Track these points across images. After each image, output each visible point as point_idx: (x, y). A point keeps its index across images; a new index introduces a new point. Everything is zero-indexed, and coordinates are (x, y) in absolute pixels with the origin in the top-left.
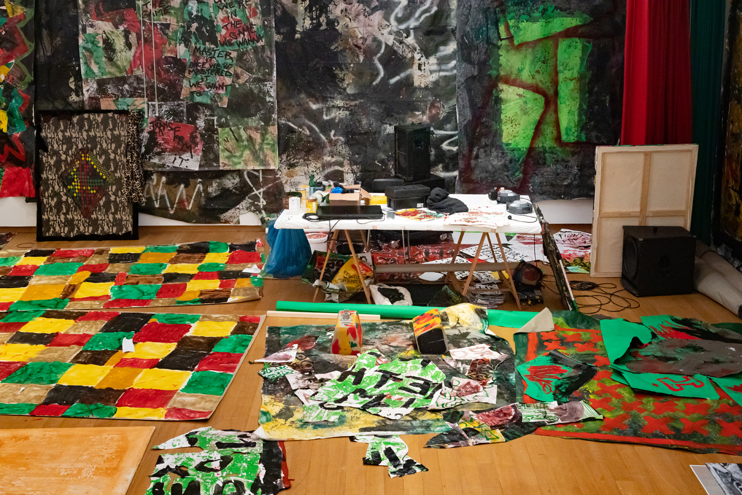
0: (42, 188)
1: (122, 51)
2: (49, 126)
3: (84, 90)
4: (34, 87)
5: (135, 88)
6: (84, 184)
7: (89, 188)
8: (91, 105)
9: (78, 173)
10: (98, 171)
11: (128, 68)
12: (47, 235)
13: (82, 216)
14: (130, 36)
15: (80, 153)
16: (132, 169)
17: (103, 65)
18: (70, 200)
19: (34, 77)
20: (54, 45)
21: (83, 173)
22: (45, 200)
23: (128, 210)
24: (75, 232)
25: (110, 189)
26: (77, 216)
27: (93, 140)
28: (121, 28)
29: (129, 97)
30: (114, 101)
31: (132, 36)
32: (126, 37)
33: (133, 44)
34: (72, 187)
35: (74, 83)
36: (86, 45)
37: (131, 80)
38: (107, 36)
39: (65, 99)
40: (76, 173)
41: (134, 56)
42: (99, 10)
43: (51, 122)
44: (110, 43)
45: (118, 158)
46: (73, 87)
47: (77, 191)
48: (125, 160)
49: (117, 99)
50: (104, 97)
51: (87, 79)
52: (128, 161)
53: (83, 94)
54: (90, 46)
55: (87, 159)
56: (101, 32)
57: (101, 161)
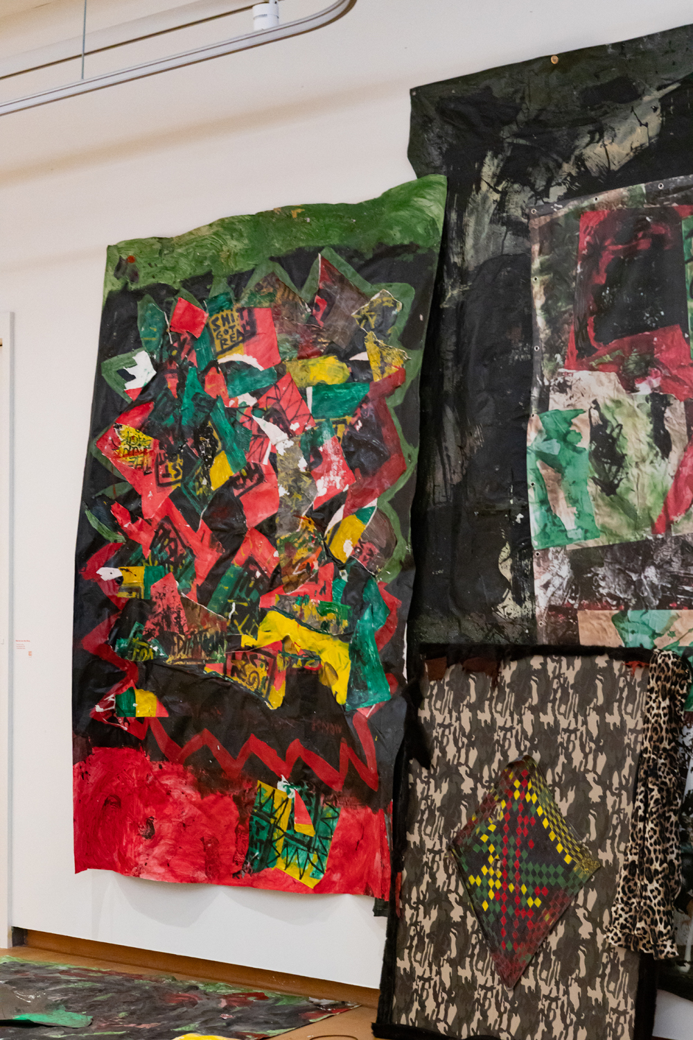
0: (405, 873)
1: (644, 460)
2: (441, 690)
3: (538, 583)
4: (412, 574)
5: (676, 580)
6: (511, 875)
7: (524, 889)
8: (554, 631)
9: (499, 838)
10: (552, 836)
11: (657, 513)
12: (403, 1021)
13: (497, 977)
14: (668, 413)
15: (511, 776)
16: (643, 838)
17: (589, 506)
18: (471, 920)
19: (413, 547)
20: (467, 450)
21: (512, 840)
22: (408, 913)
23: (625, 979)
24: (474, 1025)
25: (580, 901)
26: (480, 972)
27: (546, 737)
28: (644, 389)
29: (658, 608)
30: (615, 619)
31: (674, 411)
32: (657, 417)
33: (674, 437)
34: (479, 881)
35: (509, 562)
36: (544, 447)
37: (665, 553)
38: (602, 417)
39: (489, 608)
40: (493, 838)
41: (677, 477)
42: (586, 338)
43: (447, 679)
44: (610, 436)
45: (610, 800)
46: (508, 574)
47: (491, 895)
48: (629, 810)
49: (624, 613)
50: (589, 607)
51: (546, 551)
52: (635, 815)
53: (533, 598)
54: (555, 448)
55: (528, 797)
56: (586, 404)
57: (564, 807)
